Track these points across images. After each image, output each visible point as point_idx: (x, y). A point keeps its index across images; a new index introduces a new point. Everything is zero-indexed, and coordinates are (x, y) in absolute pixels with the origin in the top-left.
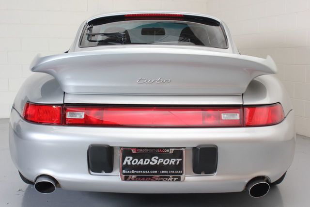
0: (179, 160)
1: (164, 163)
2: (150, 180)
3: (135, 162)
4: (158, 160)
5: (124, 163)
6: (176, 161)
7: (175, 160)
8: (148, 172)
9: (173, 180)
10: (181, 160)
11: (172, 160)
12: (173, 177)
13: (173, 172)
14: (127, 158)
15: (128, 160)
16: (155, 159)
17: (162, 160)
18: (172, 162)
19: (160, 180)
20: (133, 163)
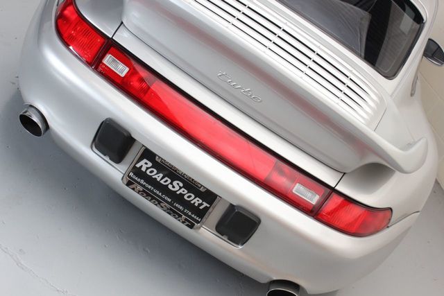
0: (205, 204)
1: (186, 197)
2: (156, 205)
3: (152, 172)
4: (180, 188)
5: (138, 165)
6: (201, 204)
7: (201, 201)
8: (160, 194)
9: (183, 222)
10: (208, 206)
11: (197, 199)
12: (186, 219)
13: (190, 214)
14: (145, 161)
15: (145, 165)
16: (178, 184)
17: (186, 191)
18: (197, 201)
19: (168, 213)
20: (148, 172)
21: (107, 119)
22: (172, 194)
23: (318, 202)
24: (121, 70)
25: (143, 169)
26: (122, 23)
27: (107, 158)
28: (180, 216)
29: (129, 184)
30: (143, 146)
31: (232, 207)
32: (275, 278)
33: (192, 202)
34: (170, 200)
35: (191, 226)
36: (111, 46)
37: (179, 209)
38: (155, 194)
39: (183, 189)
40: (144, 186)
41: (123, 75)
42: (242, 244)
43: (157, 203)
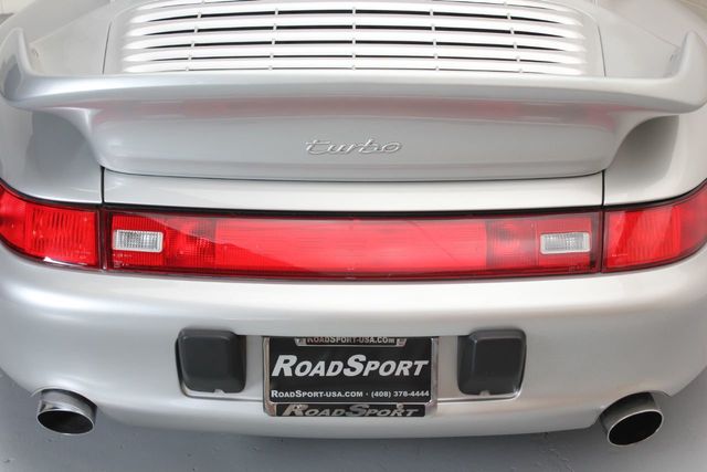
0: (420, 364)
1: (382, 373)
2: (344, 415)
3: (303, 369)
4: (365, 364)
5: (276, 373)
6: (414, 368)
7: (410, 364)
8: (340, 394)
9: (404, 415)
10: (426, 362)
11: (402, 363)
12: (405, 407)
13: (406, 394)
14: (282, 358)
15: (285, 365)
16: (357, 360)
17: (377, 363)
18: (404, 368)
19: (371, 415)
20: (298, 373)
21: (181, 333)
22: (358, 383)
23: (593, 243)
24: (150, 242)
25: (288, 373)
26: (103, 168)
27: (220, 394)
29: (280, 412)
30: (264, 337)
31: (464, 341)
33: (398, 374)
34: (360, 394)
35: (421, 412)
36: (111, 216)
37: (384, 399)
38: (332, 399)
39: (370, 363)
40: (306, 399)
41: (159, 248)
42: (519, 387)
43: (343, 411)
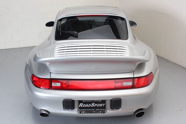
0: (104, 104)
1: (97, 106)
3: (84, 106)
4: (94, 104)
5: (80, 106)
6: (103, 105)
7: (102, 104)
9: (101, 113)
13: (101, 109)
14: (80, 104)
15: (81, 105)
17: (97, 104)
18: (101, 105)
20: (83, 106)
21: (63, 100)
22: (93, 108)
23: (132, 84)
24: (58, 85)
25: (82, 106)
26: (50, 72)
27: (70, 110)
28: (99, 112)
29: (80, 113)
30: (77, 100)
31: (111, 100)
32: (135, 111)
34: (94, 110)
35: (104, 112)
36: (52, 80)
37: (98, 111)
38: (89, 111)
40: (85, 111)
41: (60, 86)
42: (121, 108)
43: (91, 113)
